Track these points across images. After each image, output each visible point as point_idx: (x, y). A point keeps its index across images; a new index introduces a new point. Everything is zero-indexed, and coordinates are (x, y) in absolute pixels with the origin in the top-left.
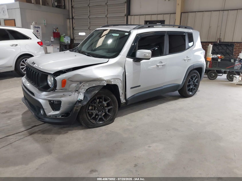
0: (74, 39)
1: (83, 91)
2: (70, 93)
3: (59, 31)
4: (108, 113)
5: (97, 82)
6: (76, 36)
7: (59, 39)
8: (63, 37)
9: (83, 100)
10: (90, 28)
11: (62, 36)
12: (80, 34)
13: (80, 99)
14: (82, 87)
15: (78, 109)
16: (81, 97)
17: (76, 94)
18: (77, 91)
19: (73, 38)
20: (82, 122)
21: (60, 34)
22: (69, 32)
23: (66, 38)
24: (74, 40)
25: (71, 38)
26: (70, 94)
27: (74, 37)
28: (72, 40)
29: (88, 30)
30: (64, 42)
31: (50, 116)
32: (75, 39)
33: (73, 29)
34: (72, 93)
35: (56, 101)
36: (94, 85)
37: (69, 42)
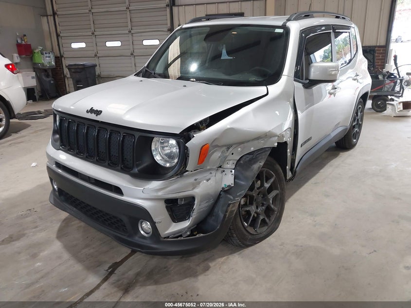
0: (63, 56)
1: (230, 165)
2: (207, 175)
3: (28, 40)
4: (272, 206)
5: (259, 141)
6: (65, 49)
7: (32, 59)
8: (40, 54)
9: (233, 185)
10: (96, 33)
11: (36, 51)
12: (75, 46)
13: (228, 184)
14: (231, 157)
15: (234, 210)
16: (228, 180)
17: (219, 174)
18: (220, 167)
19: (59, 55)
20: (235, 235)
21: (32, 47)
22: (48, 44)
23: (46, 55)
24: (63, 59)
25: (54, 55)
26: (208, 178)
27: (62, 52)
28: (58, 59)
29: (91, 37)
30: (43, 64)
31: (168, 237)
32: (65, 56)
33: (58, 36)
34: (211, 173)
35: (181, 199)
36: (252, 149)
37: (53, 63)
